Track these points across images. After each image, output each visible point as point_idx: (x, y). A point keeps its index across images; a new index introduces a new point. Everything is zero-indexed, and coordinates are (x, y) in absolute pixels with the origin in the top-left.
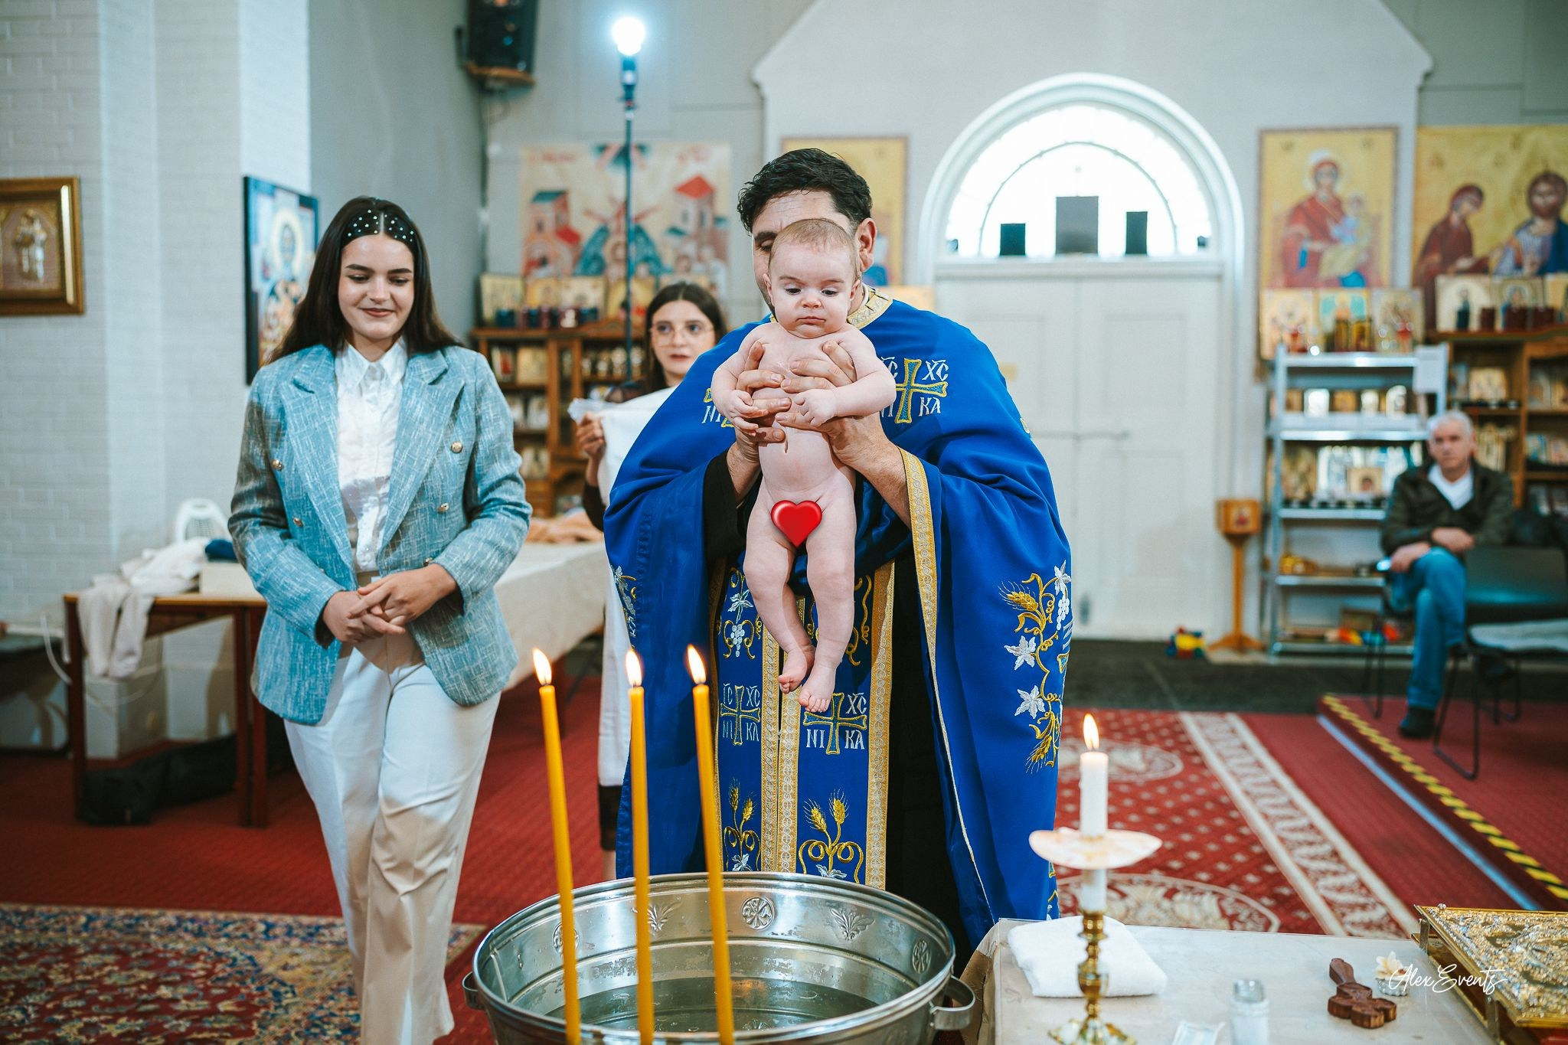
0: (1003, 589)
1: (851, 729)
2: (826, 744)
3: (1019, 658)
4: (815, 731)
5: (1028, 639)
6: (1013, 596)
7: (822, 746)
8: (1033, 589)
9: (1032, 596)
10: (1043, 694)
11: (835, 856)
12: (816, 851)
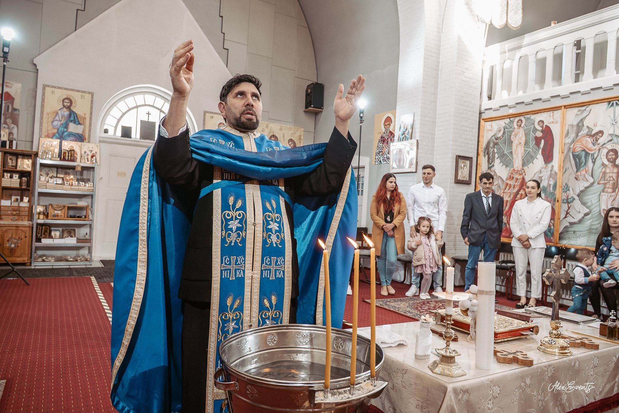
1: (278, 270)
2: (270, 276)
4: (266, 271)
7: (268, 277)
11: (272, 316)
12: (265, 315)
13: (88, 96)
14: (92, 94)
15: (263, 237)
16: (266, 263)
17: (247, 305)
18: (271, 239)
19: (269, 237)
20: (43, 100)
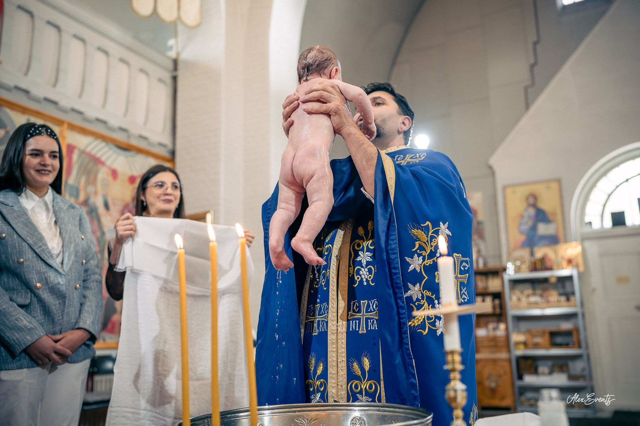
0: (410, 226)
1: (370, 319)
2: (359, 328)
3: (412, 266)
4: (354, 321)
5: (419, 257)
6: (415, 231)
7: (357, 329)
8: (426, 230)
9: (425, 233)
10: (421, 289)
11: (366, 389)
12: (356, 386)
13: (555, 185)
14: (559, 181)
15: (349, 274)
16: (353, 310)
17: (331, 371)
18: (361, 275)
19: (358, 273)
20: (505, 204)
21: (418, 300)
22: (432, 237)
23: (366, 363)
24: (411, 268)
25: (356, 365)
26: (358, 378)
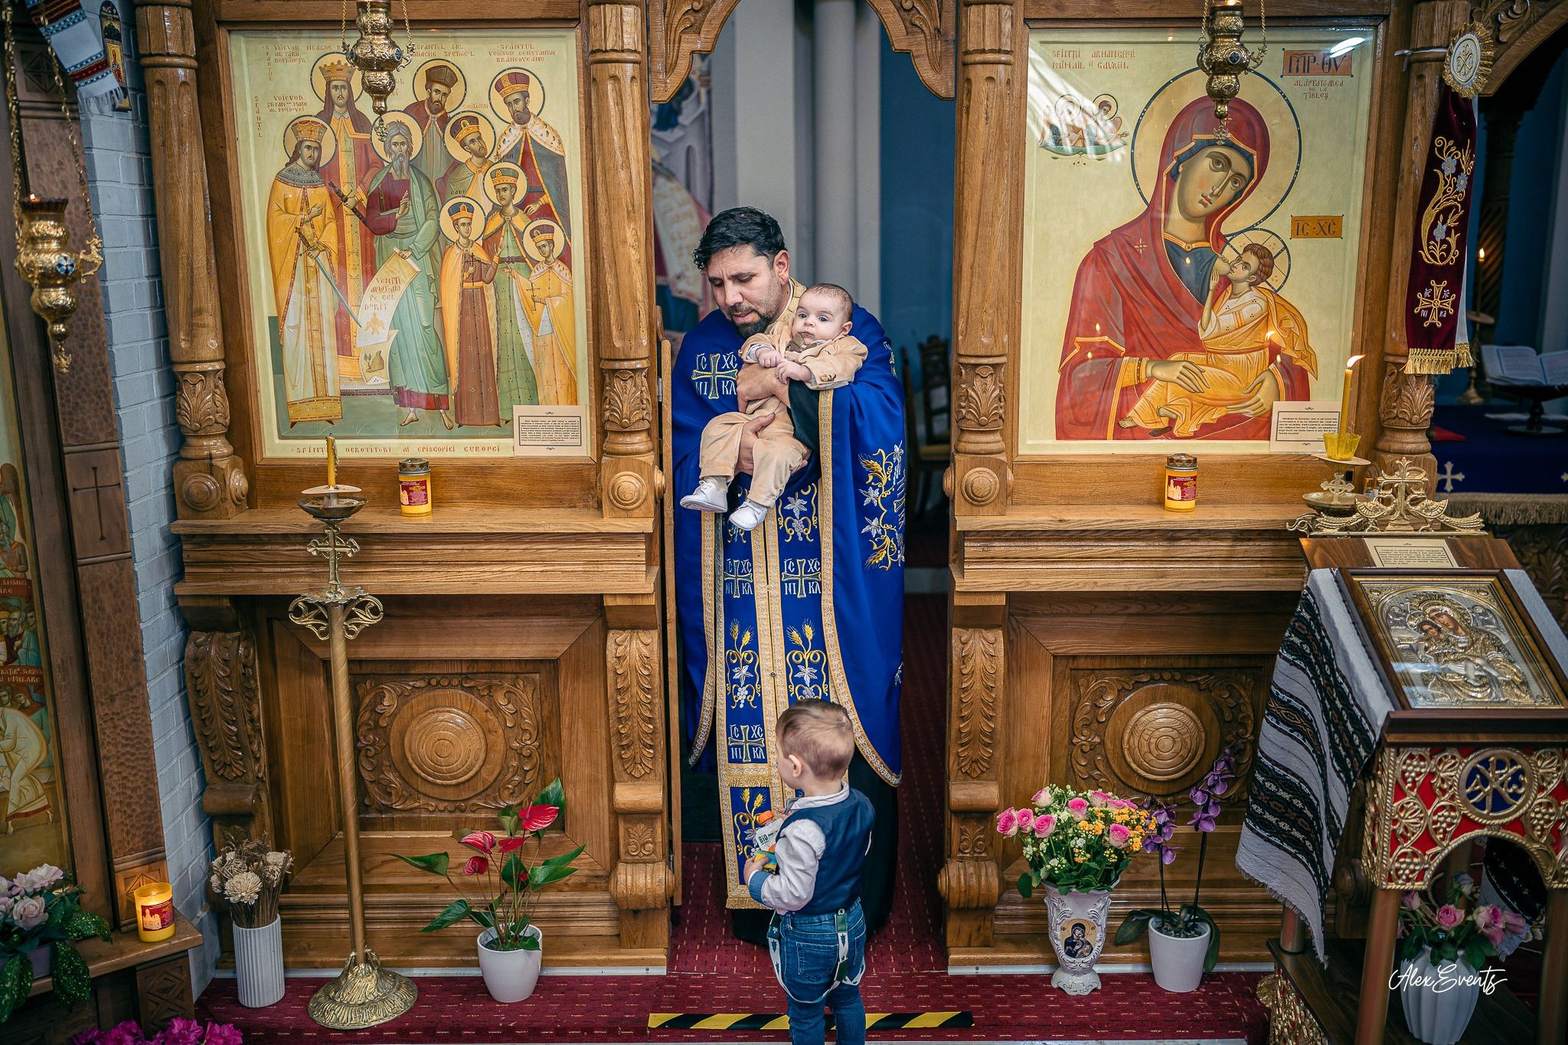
3: (869, 499)
5: (875, 490)
6: (866, 463)
8: (879, 459)
9: (877, 462)
10: (881, 524)
21: (878, 535)
22: (887, 465)
23: (809, 632)
24: (867, 502)
25: (795, 634)
26: (799, 648)
